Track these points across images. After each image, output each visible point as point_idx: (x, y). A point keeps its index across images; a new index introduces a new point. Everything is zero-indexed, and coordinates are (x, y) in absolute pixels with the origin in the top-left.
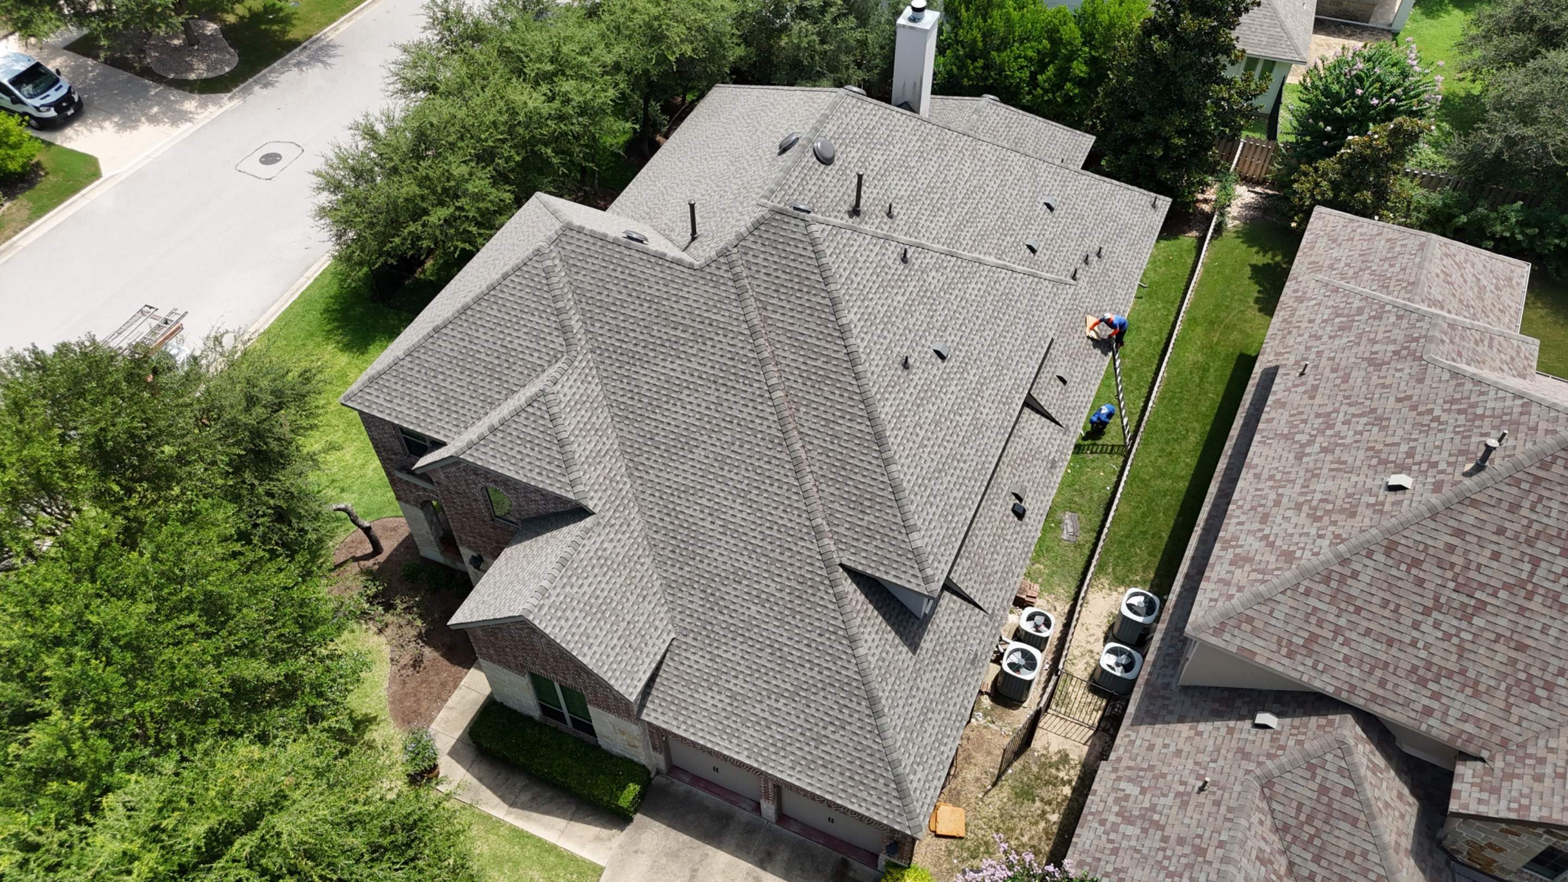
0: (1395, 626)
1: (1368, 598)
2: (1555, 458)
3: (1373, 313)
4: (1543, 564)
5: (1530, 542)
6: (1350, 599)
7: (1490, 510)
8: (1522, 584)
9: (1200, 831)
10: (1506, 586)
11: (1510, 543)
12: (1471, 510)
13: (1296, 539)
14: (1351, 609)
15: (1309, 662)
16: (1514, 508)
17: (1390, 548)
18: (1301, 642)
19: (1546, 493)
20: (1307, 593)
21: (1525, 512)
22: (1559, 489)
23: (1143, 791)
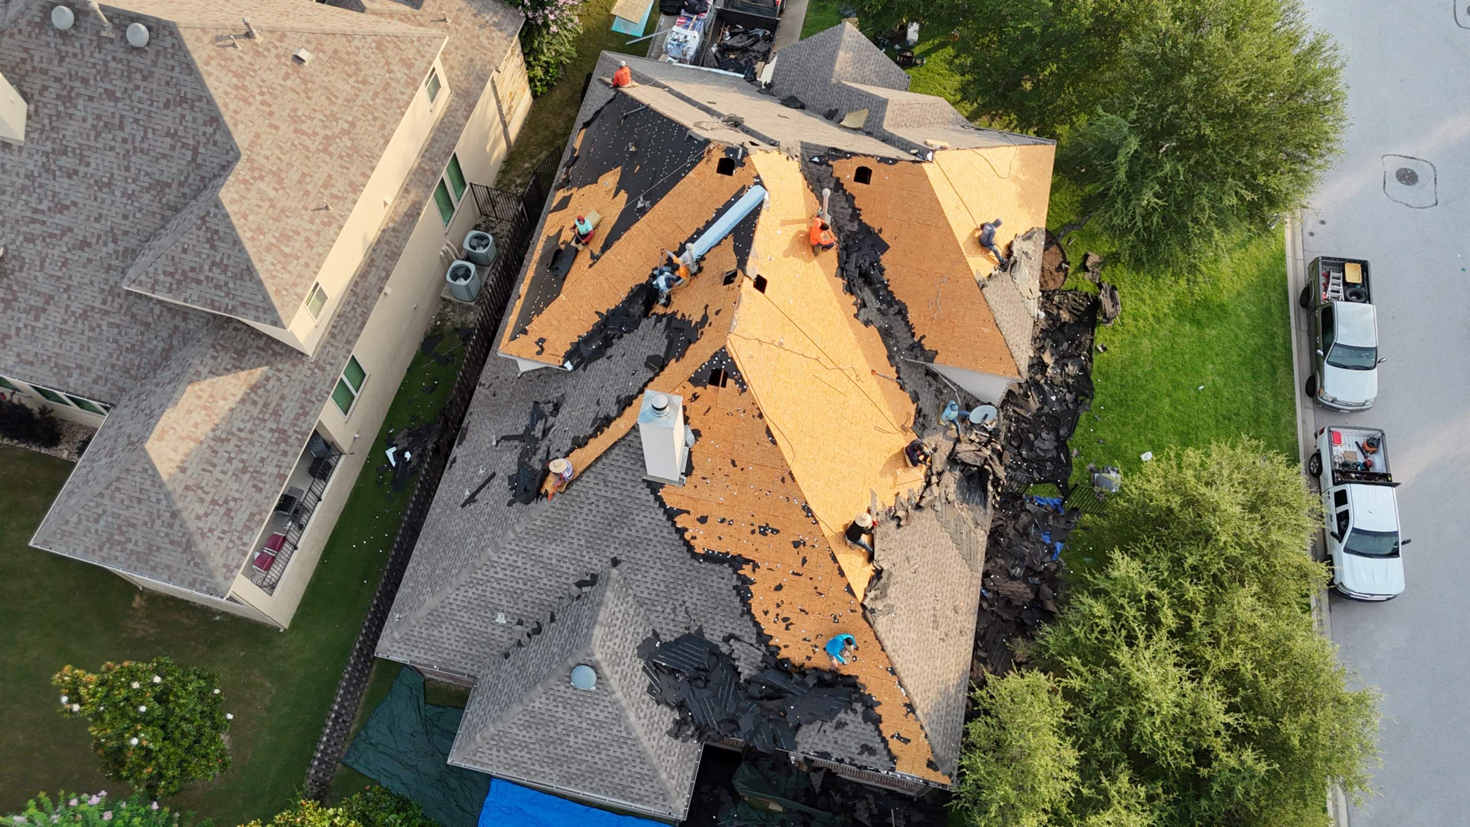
3: (261, 237)
23: (478, 37)
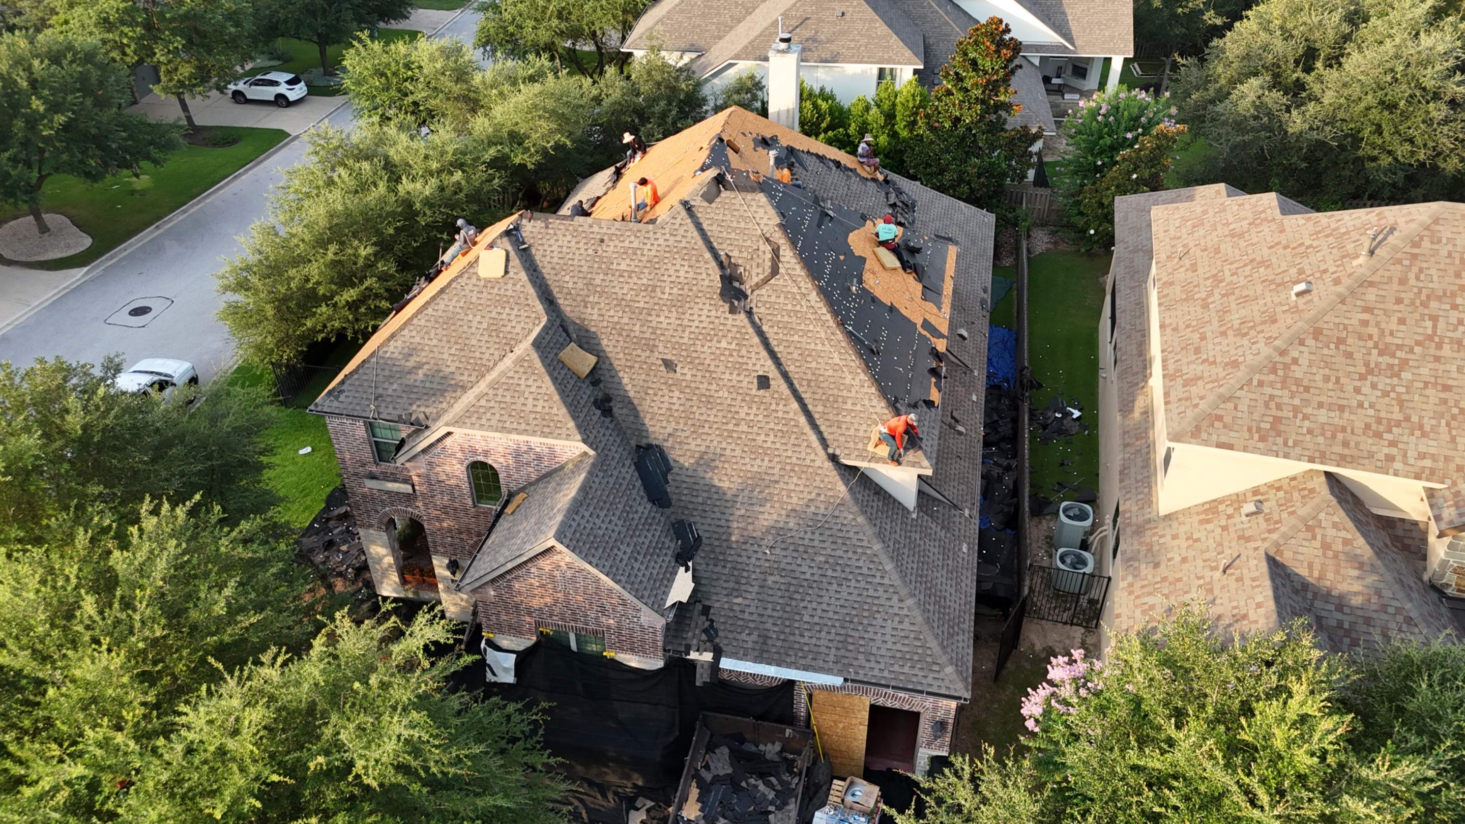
0: (1342, 395)
1: (1312, 377)
2: (1421, 238)
4: (1441, 319)
5: (1425, 305)
6: (1298, 382)
7: (1385, 287)
8: (1430, 338)
9: (1235, 604)
10: (1418, 343)
11: (1410, 309)
12: (1371, 290)
13: (1233, 352)
14: (1301, 389)
15: (1280, 440)
16: (1403, 281)
17: (1317, 334)
18: (1268, 426)
19: (1425, 265)
20: (1261, 384)
21: (1412, 282)
22: (1433, 259)
